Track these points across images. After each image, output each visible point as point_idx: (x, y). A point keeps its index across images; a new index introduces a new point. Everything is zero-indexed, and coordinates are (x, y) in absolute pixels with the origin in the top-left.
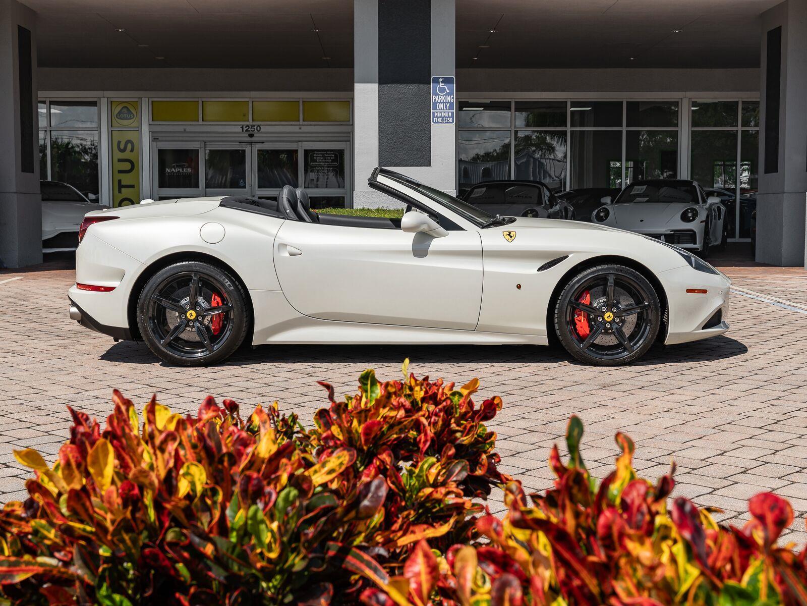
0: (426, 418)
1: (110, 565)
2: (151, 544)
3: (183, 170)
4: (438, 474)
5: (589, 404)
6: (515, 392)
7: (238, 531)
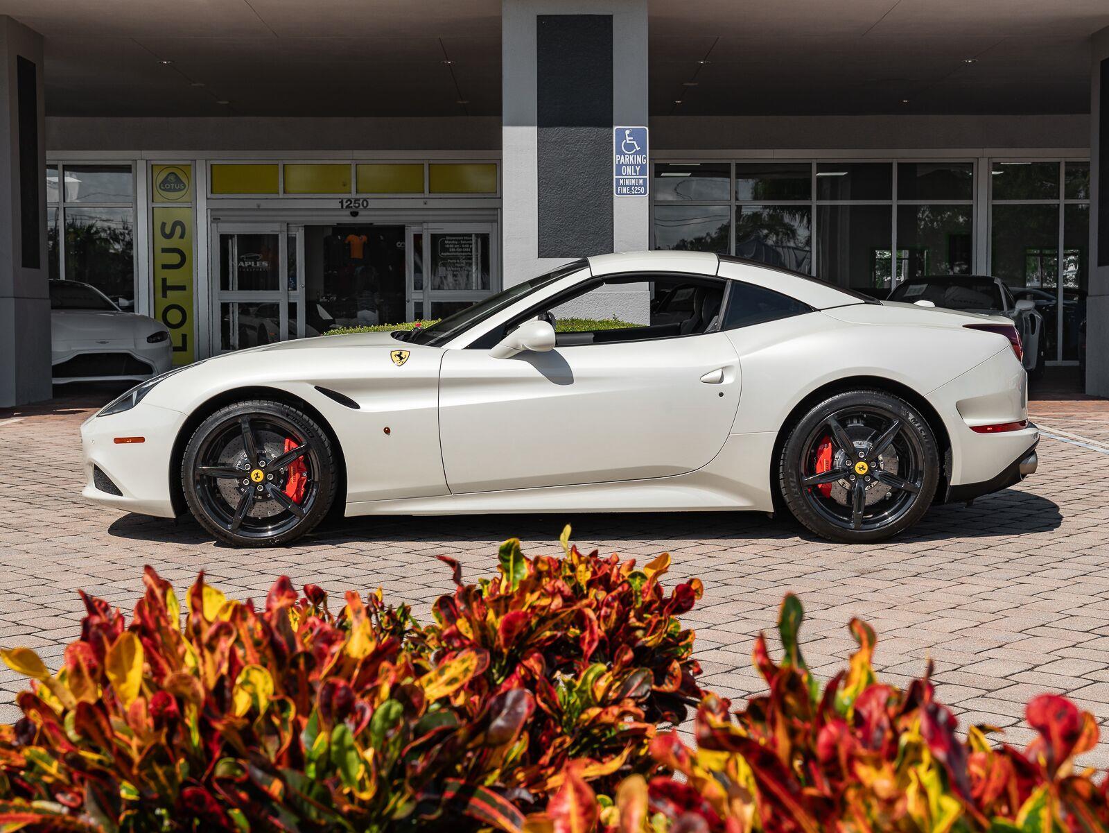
0: (593, 610)
1: (136, 812)
2: (194, 781)
3: (256, 264)
4: (609, 688)
5: (840, 598)
6: (733, 581)
7: (317, 763)
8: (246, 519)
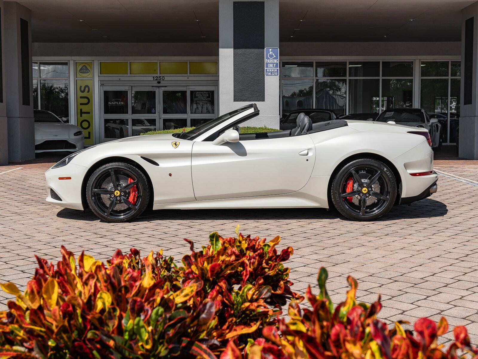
0: (248, 260)
1: (55, 352)
2: (79, 339)
3: (118, 103)
4: (253, 294)
5: (355, 244)
6: (312, 237)
7: (129, 332)
8: (113, 211)
